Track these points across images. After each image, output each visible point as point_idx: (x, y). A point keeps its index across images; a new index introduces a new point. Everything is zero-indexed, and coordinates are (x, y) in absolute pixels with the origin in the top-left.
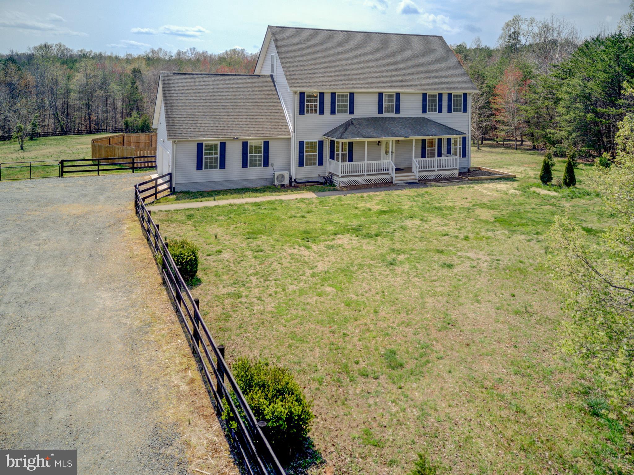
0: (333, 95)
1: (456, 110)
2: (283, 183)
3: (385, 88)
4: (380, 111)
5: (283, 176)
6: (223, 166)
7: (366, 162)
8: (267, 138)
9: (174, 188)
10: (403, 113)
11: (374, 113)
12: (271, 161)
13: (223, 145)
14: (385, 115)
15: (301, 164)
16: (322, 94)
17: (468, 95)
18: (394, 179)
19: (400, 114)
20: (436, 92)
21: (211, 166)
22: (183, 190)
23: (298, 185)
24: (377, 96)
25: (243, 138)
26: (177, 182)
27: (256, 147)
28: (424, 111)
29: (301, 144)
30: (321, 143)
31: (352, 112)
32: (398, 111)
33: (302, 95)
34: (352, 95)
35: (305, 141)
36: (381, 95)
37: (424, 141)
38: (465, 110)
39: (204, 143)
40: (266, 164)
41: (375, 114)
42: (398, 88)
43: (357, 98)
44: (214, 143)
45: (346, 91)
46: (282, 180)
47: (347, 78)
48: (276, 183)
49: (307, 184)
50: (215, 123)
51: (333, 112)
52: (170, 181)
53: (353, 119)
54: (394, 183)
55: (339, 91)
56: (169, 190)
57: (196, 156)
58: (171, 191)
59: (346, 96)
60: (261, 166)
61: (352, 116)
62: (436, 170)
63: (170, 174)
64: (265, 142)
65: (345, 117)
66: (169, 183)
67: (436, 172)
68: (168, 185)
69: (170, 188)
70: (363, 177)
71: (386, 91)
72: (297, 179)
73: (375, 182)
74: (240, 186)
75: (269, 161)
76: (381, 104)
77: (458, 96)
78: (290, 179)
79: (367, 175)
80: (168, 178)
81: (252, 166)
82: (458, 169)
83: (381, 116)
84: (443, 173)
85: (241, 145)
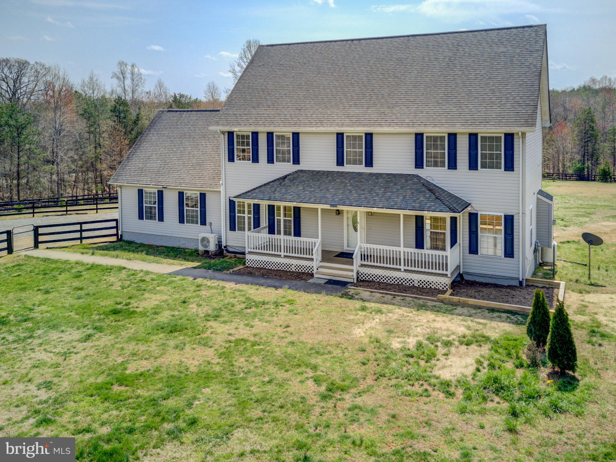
0: (270, 135)
1: (487, 165)
2: (207, 249)
3: (342, 125)
4: (340, 162)
5: (208, 240)
6: (161, 219)
7: (282, 237)
8: (204, 190)
9: (121, 235)
10: (379, 167)
11: (331, 166)
13: (161, 194)
14: (347, 168)
15: (232, 227)
16: (255, 135)
17: (516, 137)
18: (315, 270)
19: (374, 168)
21: (151, 216)
22: (130, 239)
23: (227, 254)
24: (334, 137)
25: (180, 188)
26: (123, 230)
27: (192, 200)
28: (419, 164)
31: (296, 161)
32: (369, 163)
33: (231, 135)
34: (296, 136)
36: (340, 136)
38: (509, 166)
39: (144, 189)
40: (203, 222)
41: (332, 166)
42: (364, 125)
43: (303, 141)
44: (153, 190)
45: (288, 130)
46: (207, 244)
48: (200, 247)
49: (238, 255)
51: (270, 160)
52: (117, 227)
53: (297, 171)
54: (314, 276)
55: (277, 130)
56: (116, 237)
57: (137, 204)
58: (118, 238)
59: (288, 137)
60: (198, 223)
61: (297, 168)
62: (402, 270)
63: (116, 220)
64: (201, 194)
65: (288, 168)
66: (115, 229)
67: (402, 273)
68: (114, 231)
69: (117, 235)
70: (279, 259)
71: (348, 130)
72: (229, 246)
73: (297, 270)
74: (176, 244)
75: (207, 219)
76: (340, 150)
77: (491, 139)
78: (219, 245)
79: (285, 256)
80: (113, 224)
81: (189, 223)
82: (449, 275)
83: (340, 169)
84: (416, 277)
85: (178, 195)
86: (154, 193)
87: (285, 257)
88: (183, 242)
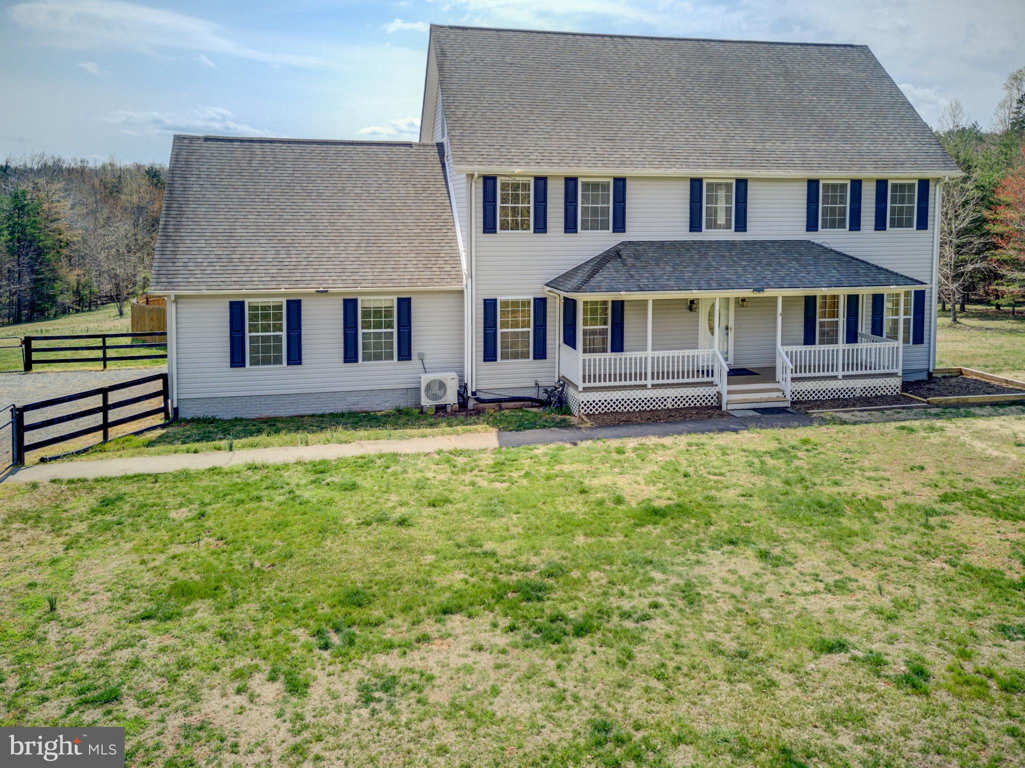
0: (571, 182)
1: (898, 223)
2: (441, 402)
3: (706, 166)
4: (695, 225)
5: (442, 385)
6: (295, 358)
7: (650, 353)
8: (405, 289)
9: (176, 410)
10: (757, 231)
11: (678, 231)
12: (417, 347)
13: (295, 307)
14: (707, 235)
15: (490, 355)
16: (541, 182)
17: (931, 184)
18: (725, 398)
19: (748, 232)
20: (842, 175)
21: (267, 356)
22: (200, 414)
23: (481, 405)
24: (687, 186)
25: (348, 289)
26: (181, 397)
27: (377, 312)
28: (812, 226)
29: (490, 306)
30: (541, 304)
31: (620, 226)
32: (741, 225)
33: (490, 182)
34: (620, 183)
35: (500, 299)
36: (696, 184)
37: (810, 302)
38: (923, 224)
39: (248, 302)
40: (405, 353)
41: (681, 233)
42: (741, 167)
43: (633, 192)
44: (272, 301)
45: (606, 173)
46: (440, 393)
47: (609, 143)
48: (425, 402)
49: (504, 405)
50: (278, 253)
51: (570, 226)
52: (165, 393)
53: (623, 243)
54: (724, 408)
55: (585, 172)
56: (162, 415)
57: (227, 335)
58: (167, 417)
59: (605, 187)
60: (392, 358)
61: (620, 238)
62: (840, 377)
63: (164, 377)
64: (400, 300)
65: (605, 239)
66: (161, 398)
67: (840, 382)
68: (158, 402)
69: (165, 410)
70: (643, 392)
71: (710, 173)
72: (480, 391)
73: (676, 406)
74: (339, 408)
75: (413, 348)
76: (696, 206)
77: (903, 187)
78: (463, 389)
79: (653, 385)
80: (158, 385)
81: (370, 360)
82: (900, 374)
83: (695, 237)
84: (859, 384)
85: (342, 307)
86: (279, 307)
88: (353, 399)
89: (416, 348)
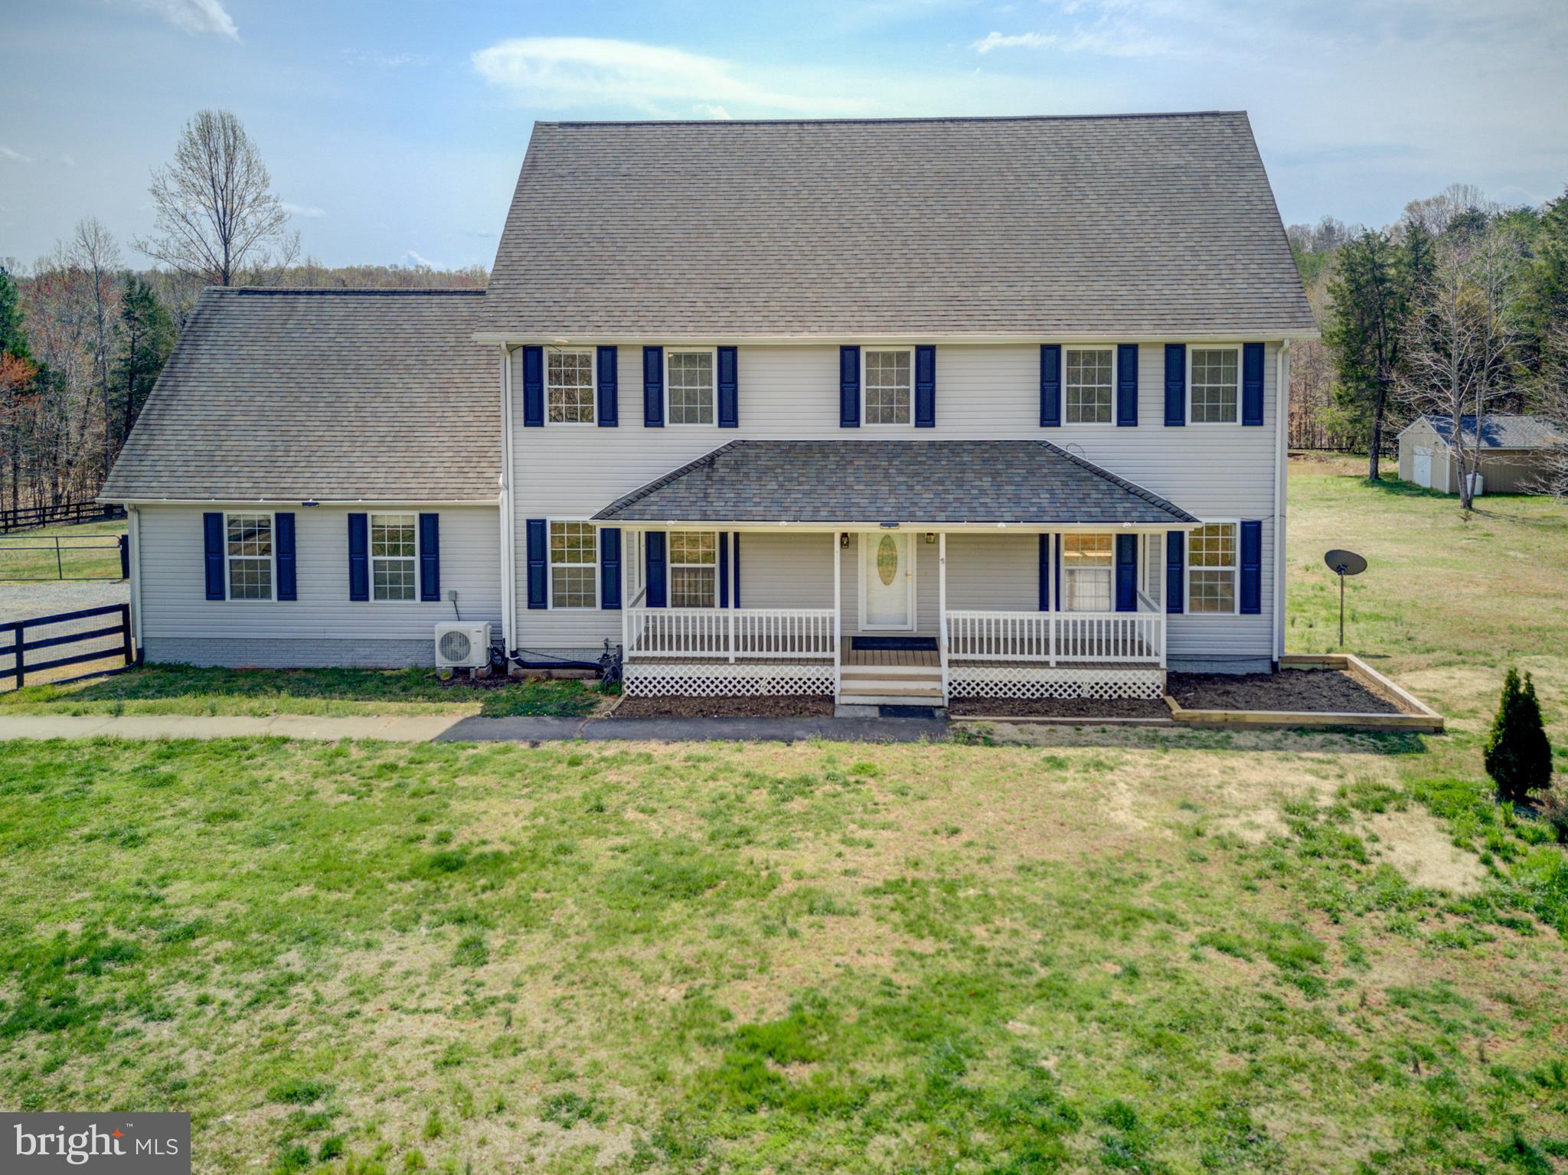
0: (652, 355)
1: (1206, 415)
2: (461, 664)
3: (861, 328)
4: (849, 416)
5: (465, 641)
6: (288, 591)
7: (731, 611)
8: (430, 505)
9: (141, 652)
10: (948, 425)
11: (825, 427)
12: (448, 582)
13: (286, 523)
14: (869, 431)
15: (536, 599)
16: (608, 355)
17: (1268, 351)
18: (838, 685)
19: (938, 429)
20: (1103, 338)
21: (253, 587)
22: (170, 659)
23: (524, 671)
24: (834, 358)
25: (355, 504)
26: (148, 634)
27: (394, 535)
28: (1049, 416)
29: (536, 530)
31: (729, 417)
32: (926, 416)
33: (533, 355)
34: (728, 356)
35: (549, 520)
36: (849, 355)
38: (1254, 415)
39: (226, 513)
40: (431, 591)
41: (828, 427)
42: (918, 328)
43: (748, 369)
44: (257, 515)
45: (707, 340)
46: (461, 651)
47: (721, 294)
48: (439, 661)
49: (555, 672)
50: (274, 449)
51: (653, 417)
52: (125, 628)
53: (733, 444)
54: (836, 701)
55: (674, 339)
56: (122, 657)
57: (202, 556)
58: (128, 659)
59: (706, 359)
60: (413, 597)
61: (730, 435)
62: (1053, 664)
63: (124, 608)
64: (423, 518)
65: (706, 437)
66: (121, 634)
67: (1052, 672)
68: (117, 640)
69: (126, 650)
70: (721, 668)
71: (871, 339)
72: (524, 650)
73: (774, 692)
74: (345, 661)
75: (442, 584)
76: (850, 389)
77: (1214, 355)
78: (496, 649)
79: (737, 659)
80: (115, 619)
81: (384, 597)
82: (1163, 665)
83: (850, 435)
84: (1086, 678)
85: (346, 524)
86: (267, 523)
87: (740, 661)
88: (362, 651)
89: (446, 585)
